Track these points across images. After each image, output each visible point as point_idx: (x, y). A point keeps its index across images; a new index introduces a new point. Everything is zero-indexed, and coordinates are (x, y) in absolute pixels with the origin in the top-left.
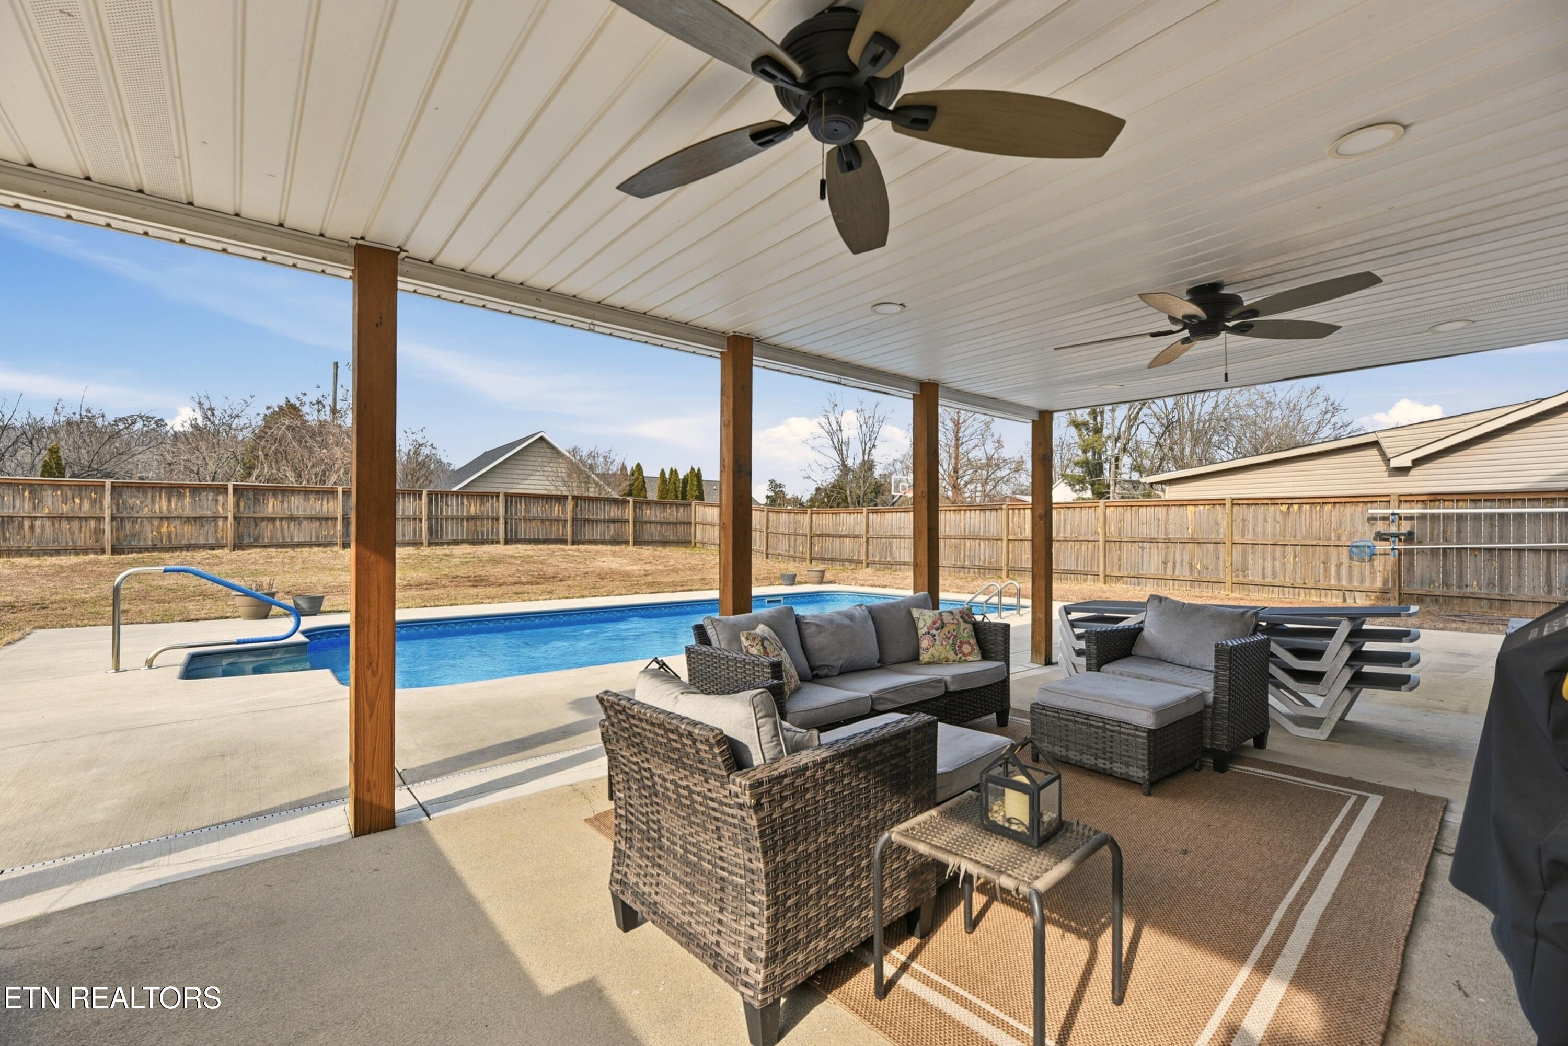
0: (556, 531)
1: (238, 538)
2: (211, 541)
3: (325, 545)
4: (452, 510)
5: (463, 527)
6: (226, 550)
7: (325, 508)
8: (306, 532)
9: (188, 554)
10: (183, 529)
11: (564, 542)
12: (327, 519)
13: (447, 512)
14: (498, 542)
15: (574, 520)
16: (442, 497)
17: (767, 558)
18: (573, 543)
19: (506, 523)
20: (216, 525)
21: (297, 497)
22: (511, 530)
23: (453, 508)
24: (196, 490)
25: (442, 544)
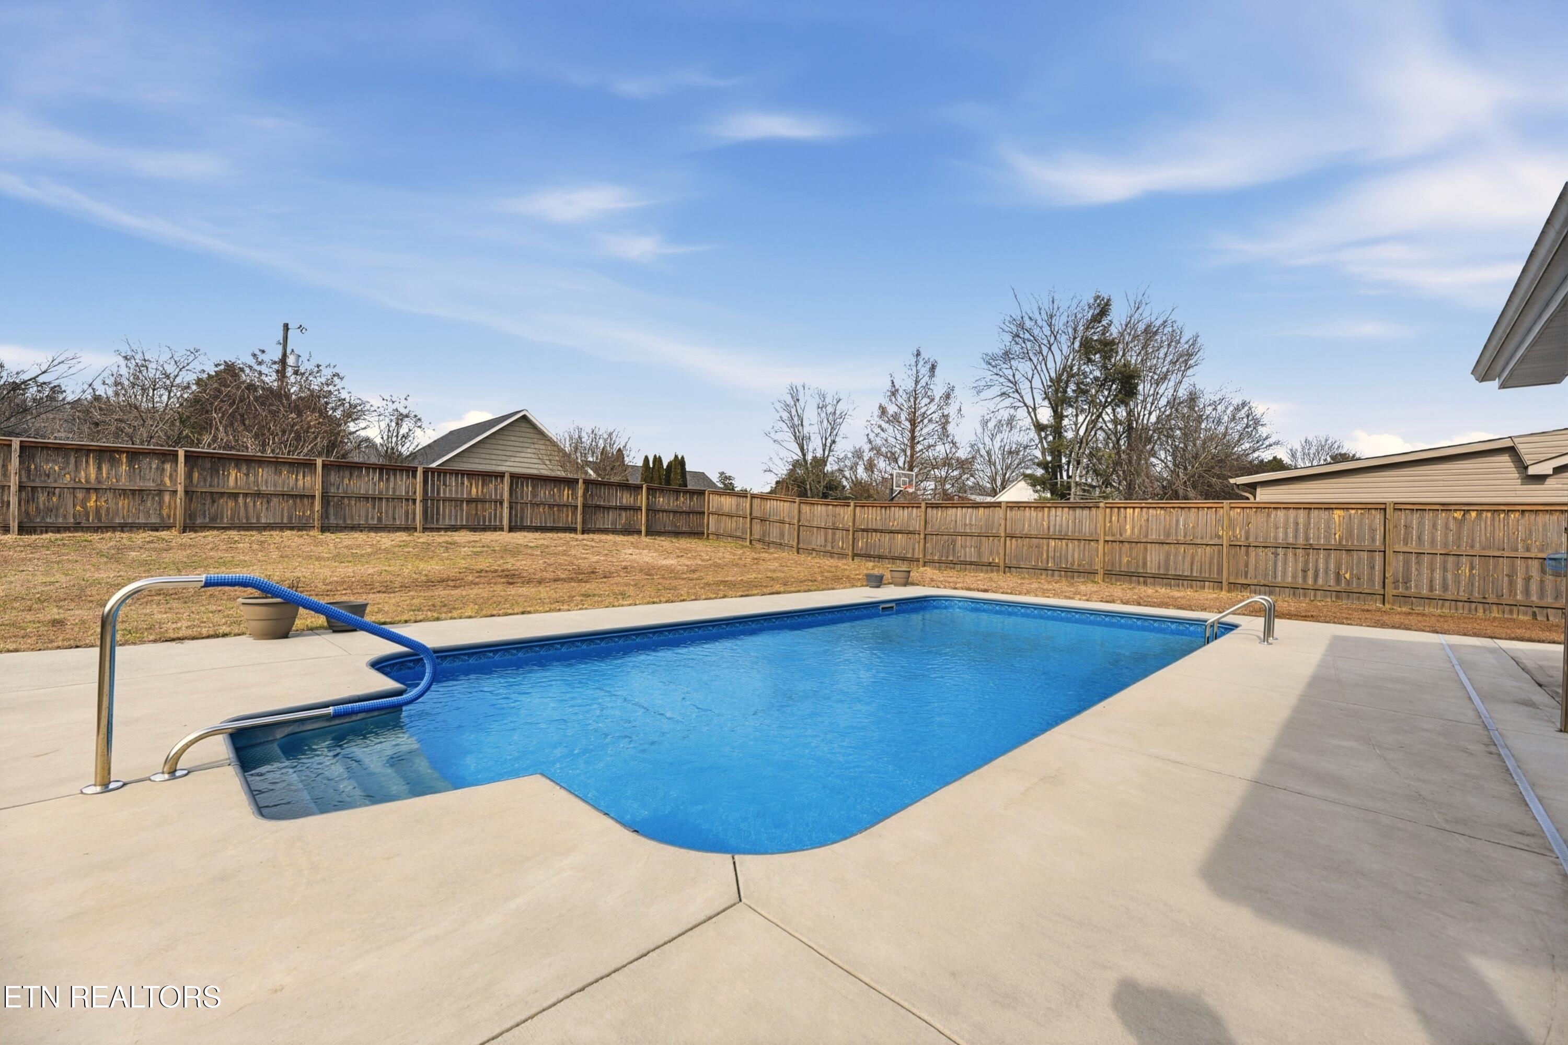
0: (566, 517)
1: (190, 516)
2: (154, 520)
3: (300, 529)
4: (451, 491)
5: (462, 510)
6: (174, 532)
7: (300, 483)
8: (278, 511)
9: (124, 535)
10: (117, 504)
11: (573, 530)
12: (302, 497)
13: (445, 492)
14: (502, 529)
15: (585, 506)
16: (439, 476)
17: (798, 553)
18: (583, 532)
19: (511, 508)
20: (161, 503)
21: (266, 470)
22: (516, 515)
23: (451, 488)
24: (134, 455)
25: (438, 530)
